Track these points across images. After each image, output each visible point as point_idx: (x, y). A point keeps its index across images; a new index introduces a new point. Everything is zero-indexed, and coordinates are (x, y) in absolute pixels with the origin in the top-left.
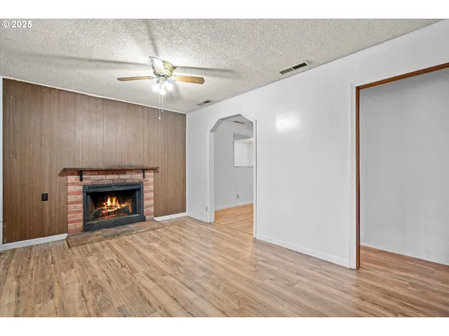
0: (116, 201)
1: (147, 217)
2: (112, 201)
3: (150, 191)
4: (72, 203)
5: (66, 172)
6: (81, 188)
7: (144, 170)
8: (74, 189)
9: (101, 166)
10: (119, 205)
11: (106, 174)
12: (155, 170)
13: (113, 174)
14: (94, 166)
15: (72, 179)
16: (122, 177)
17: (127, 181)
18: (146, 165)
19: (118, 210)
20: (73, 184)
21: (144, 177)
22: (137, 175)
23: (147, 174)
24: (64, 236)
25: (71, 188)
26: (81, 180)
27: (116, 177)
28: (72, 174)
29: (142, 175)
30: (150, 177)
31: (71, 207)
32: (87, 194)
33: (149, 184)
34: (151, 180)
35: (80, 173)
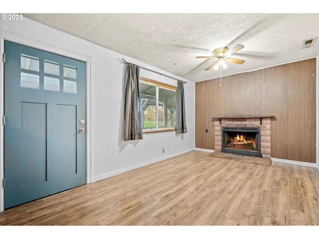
0: (243, 138)
1: (263, 155)
2: (240, 138)
3: (267, 135)
4: (217, 135)
5: (214, 120)
6: (220, 128)
7: (261, 119)
8: (217, 129)
9: (231, 116)
10: (245, 141)
11: (233, 121)
12: (272, 118)
13: (237, 121)
14: (227, 116)
15: (217, 123)
16: (244, 123)
17: (247, 126)
18: (263, 115)
19: (244, 144)
20: (217, 126)
21: (261, 124)
22: (256, 122)
23: (264, 121)
24: (212, 151)
25: (216, 128)
26: (221, 124)
27: (239, 123)
28: (217, 121)
29: (259, 122)
30: (267, 124)
31: (216, 137)
32: (224, 132)
33: (266, 130)
34: (268, 126)
35: (220, 120)
